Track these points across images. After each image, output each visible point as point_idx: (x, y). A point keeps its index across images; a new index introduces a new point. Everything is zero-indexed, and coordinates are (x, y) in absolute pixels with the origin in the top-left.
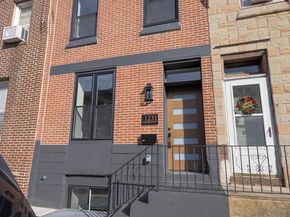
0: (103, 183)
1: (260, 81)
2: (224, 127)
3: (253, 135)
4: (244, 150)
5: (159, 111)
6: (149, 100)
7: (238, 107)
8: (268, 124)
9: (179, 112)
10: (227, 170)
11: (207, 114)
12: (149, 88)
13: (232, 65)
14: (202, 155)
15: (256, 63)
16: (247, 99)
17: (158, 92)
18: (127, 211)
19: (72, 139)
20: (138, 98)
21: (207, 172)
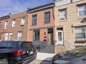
0: (38, 47)
1: (62, 31)
2: (56, 38)
3: (60, 39)
4: (59, 41)
5: (47, 36)
6: (45, 34)
7: (58, 35)
8: (62, 37)
9: (50, 36)
10: (56, 44)
12: (45, 33)
13: (58, 29)
14: (53, 42)
15: (61, 29)
16: (60, 34)
17: (47, 33)
18: (42, 49)
19: (33, 40)
20: (43, 34)
21: (53, 44)
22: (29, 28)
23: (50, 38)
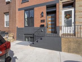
1: (72, 10)
2: (61, 22)
5: (45, 19)
6: (42, 16)
7: (66, 17)
8: (73, 21)
9: (50, 19)
11: (57, 19)
17: (45, 14)
18: (37, 41)
19: (25, 26)
21: (56, 33)
22: (17, 7)
23: (50, 23)
